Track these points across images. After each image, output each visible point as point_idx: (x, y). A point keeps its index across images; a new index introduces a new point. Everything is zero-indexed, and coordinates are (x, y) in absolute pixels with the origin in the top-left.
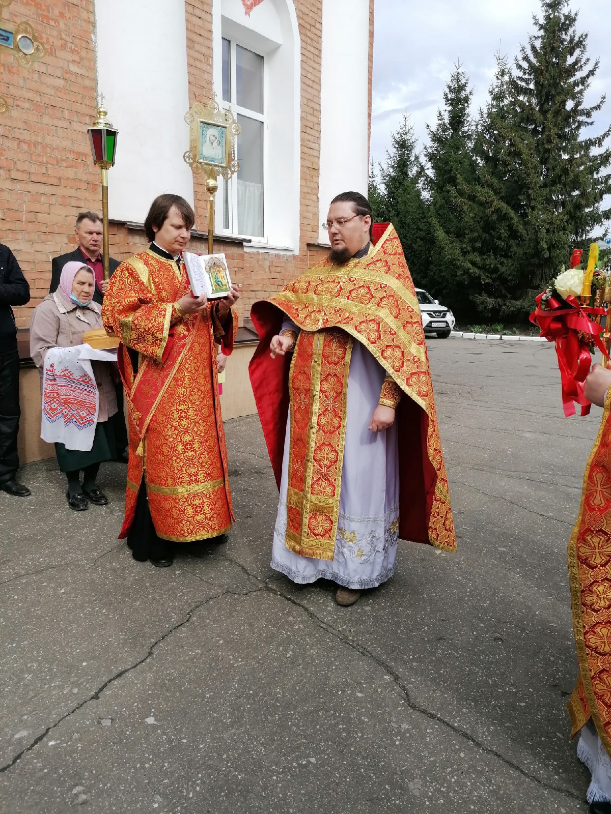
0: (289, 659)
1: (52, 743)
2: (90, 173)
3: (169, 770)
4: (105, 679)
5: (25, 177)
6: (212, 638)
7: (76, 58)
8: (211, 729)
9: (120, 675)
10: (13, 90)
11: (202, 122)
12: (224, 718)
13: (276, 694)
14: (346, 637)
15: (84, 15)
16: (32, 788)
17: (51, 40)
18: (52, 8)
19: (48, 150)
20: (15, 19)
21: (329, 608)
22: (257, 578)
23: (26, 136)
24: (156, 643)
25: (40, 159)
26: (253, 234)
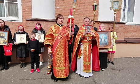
10: (85, 3)
19: (90, 11)
26: (130, 22)
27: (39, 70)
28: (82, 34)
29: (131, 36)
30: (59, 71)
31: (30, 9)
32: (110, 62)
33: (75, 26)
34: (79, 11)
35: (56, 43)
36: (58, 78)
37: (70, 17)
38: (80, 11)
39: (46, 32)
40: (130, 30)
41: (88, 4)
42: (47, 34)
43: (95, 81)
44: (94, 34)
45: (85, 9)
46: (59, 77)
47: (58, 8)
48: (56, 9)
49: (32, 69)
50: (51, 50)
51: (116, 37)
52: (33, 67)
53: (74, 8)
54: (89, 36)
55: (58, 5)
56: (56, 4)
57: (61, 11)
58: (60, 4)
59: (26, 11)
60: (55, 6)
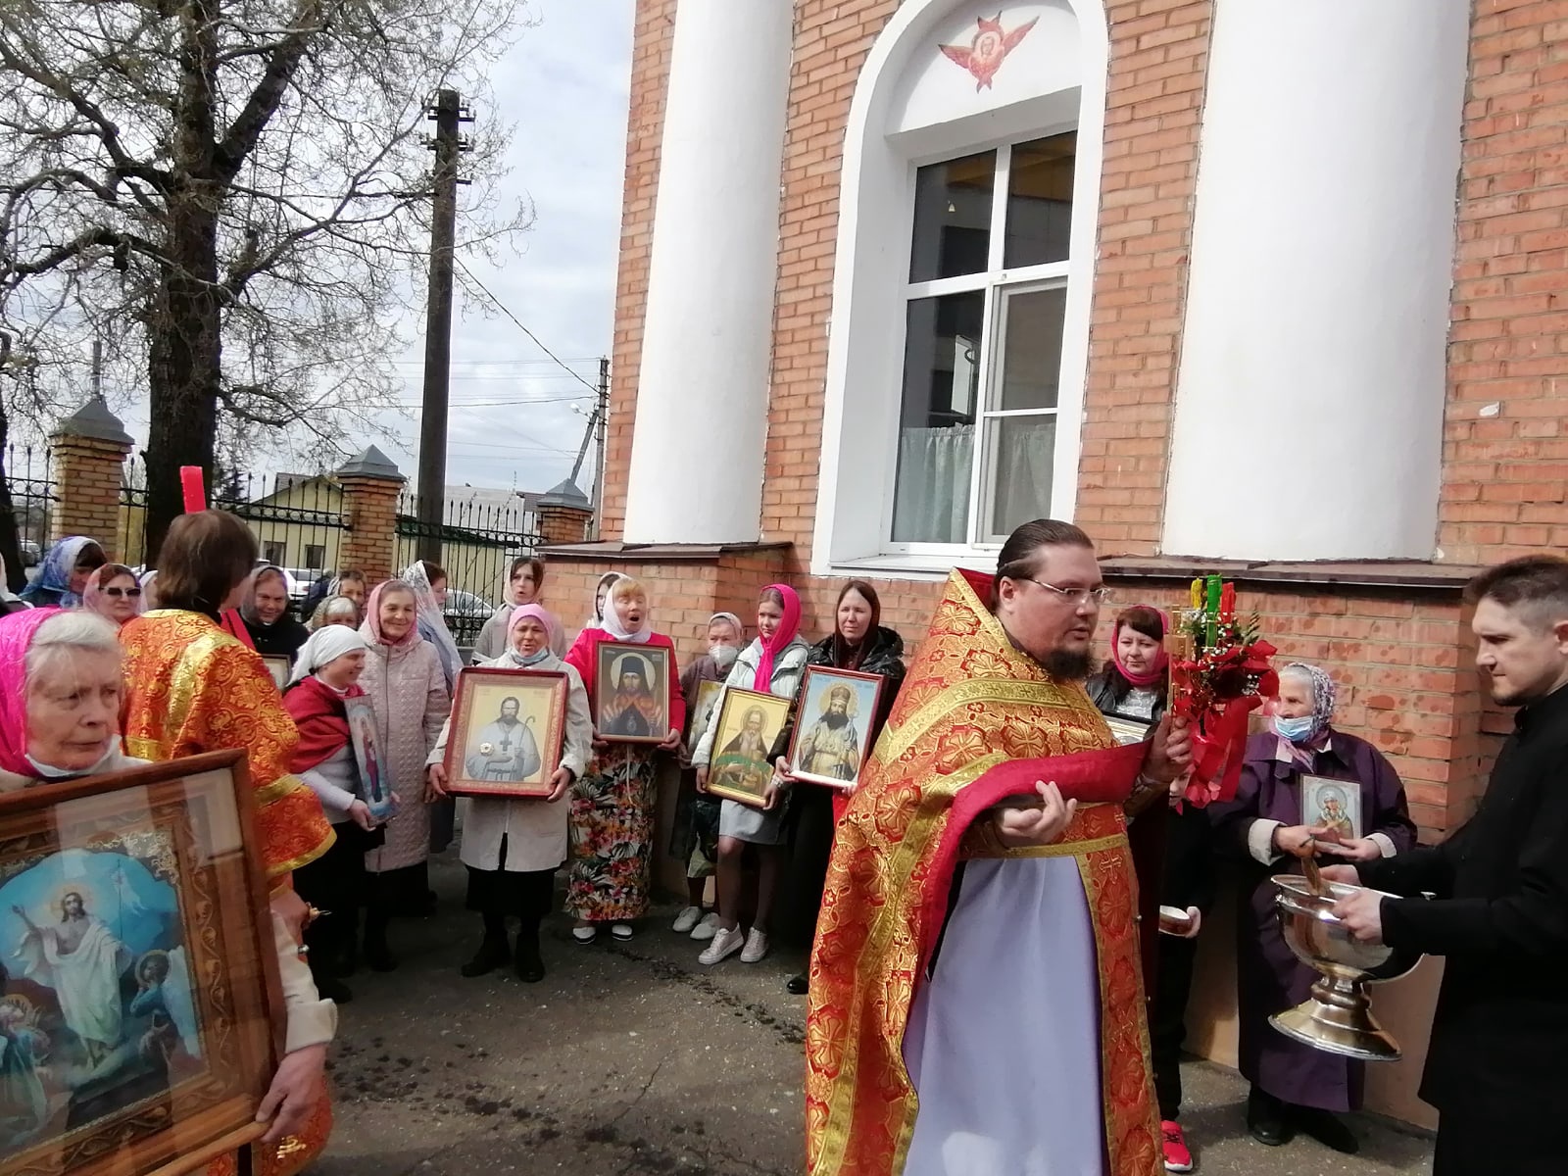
47: (1488, 411)
48: (1457, 434)
55: (1495, 379)
56: (1460, 376)
57: (1531, 449)
58: (1534, 356)
59: (1112, 483)
60: (1450, 396)
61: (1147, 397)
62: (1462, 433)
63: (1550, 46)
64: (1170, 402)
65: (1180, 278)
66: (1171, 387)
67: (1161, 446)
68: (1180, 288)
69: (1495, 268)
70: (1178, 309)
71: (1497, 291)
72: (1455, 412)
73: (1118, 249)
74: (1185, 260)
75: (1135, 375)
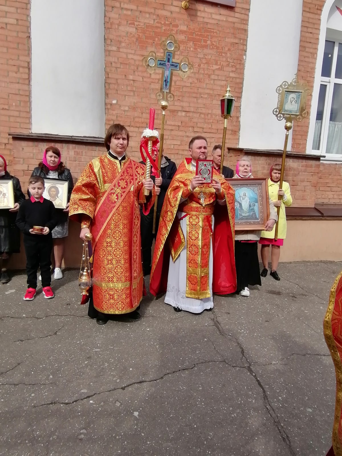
0: (232, 418)
1: (91, 402)
2: (234, 126)
3: (125, 446)
4: (134, 381)
5: (201, 130)
6: (197, 384)
7: (234, 69)
8: (160, 436)
9: (140, 382)
10: (200, 90)
11: (286, 91)
12: (171, 433)
13: (209, 435)
14: (279, 422)
15: (241, 47)
16: (69, 419)
17: (222, 63)
18: (224, 48)
19: (214, 117)
20: (206, 57)
21: (280, 398)
22: (247, 360)
23: (204, 111)
24: (168, 374)
25: (209, 121)
26: (337, 153)
27: (52, 292)
28: (185, 185)
29: (335, 196)
30: (112, 293)
31: (26, 102)
32: (269, 272)
33: (164, 160)
34: (180, 114)
35: (105, 213)
36: (106, 312)
37: (148, 133)
38: (184, 114)
39: (74, 175)
40: (336, 177)
41: (208, 94)
42: (78, 184)
43: (217, 324)
44: (219, 185)
45: (200, 111)
46: (112, 312)
47: (114, 102)
48: (108, 107)
49: (31, 289)
50: (88, 230)
51: (288, 196)
52: (32, 283)
53: (164, 108)
54: (205, 193)
55: (115, 94)
56: (108, 92)
57: (123, 113)
58: (122, 90)
59: (12, 108)
60: (106, 97)
61: (20, 81)
62: (109, 106)
63: (122, 8)
64: (29, 84)
65: (28, 43)
66: (29, 79)
67: (28, 98)
68: (28, 47)
69: (113, 64)
70: (29, 53)
71: (115, 71)
72: (108, 101)
73: (4, 26)
74: (29, 37)
75: (16, 73)
